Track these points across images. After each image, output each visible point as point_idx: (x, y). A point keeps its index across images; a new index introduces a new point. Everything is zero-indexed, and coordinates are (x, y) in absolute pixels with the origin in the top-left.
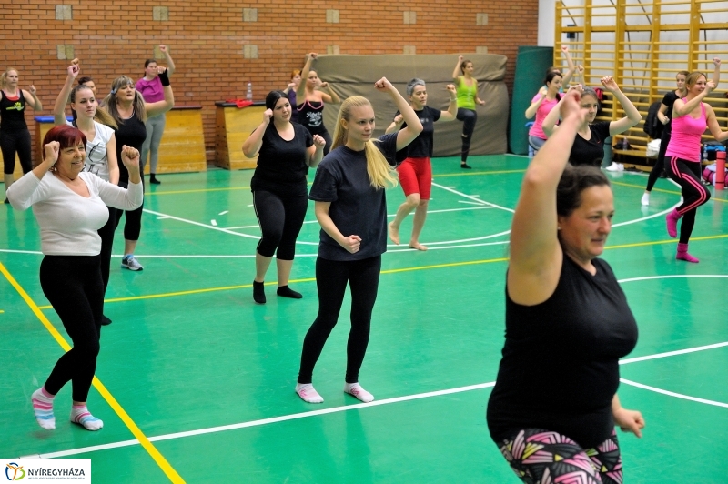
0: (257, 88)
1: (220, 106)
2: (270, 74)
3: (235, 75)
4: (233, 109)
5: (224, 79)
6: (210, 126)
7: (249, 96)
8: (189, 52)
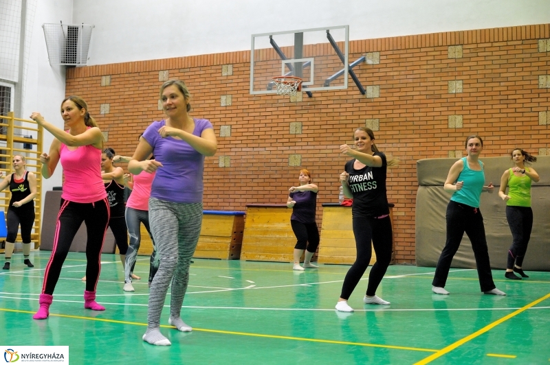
8: (317, 160)
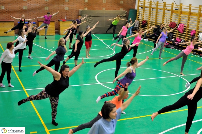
0: (68, 17)
1: (59, 21)
2: (71, 14)
3: (63, 14)
4: (62, 22)
5: (60, 15)
6: (57, 25)
7: (65, 19)
8: (53, 8)
